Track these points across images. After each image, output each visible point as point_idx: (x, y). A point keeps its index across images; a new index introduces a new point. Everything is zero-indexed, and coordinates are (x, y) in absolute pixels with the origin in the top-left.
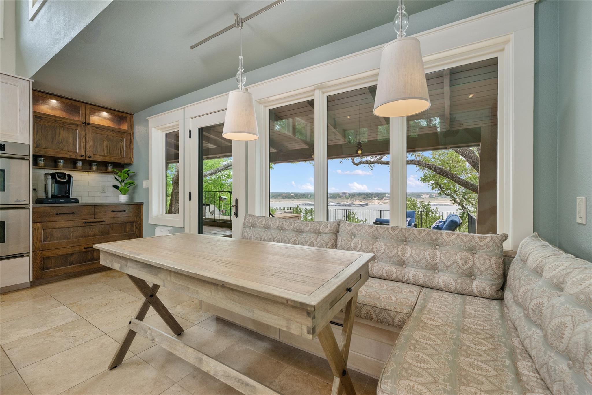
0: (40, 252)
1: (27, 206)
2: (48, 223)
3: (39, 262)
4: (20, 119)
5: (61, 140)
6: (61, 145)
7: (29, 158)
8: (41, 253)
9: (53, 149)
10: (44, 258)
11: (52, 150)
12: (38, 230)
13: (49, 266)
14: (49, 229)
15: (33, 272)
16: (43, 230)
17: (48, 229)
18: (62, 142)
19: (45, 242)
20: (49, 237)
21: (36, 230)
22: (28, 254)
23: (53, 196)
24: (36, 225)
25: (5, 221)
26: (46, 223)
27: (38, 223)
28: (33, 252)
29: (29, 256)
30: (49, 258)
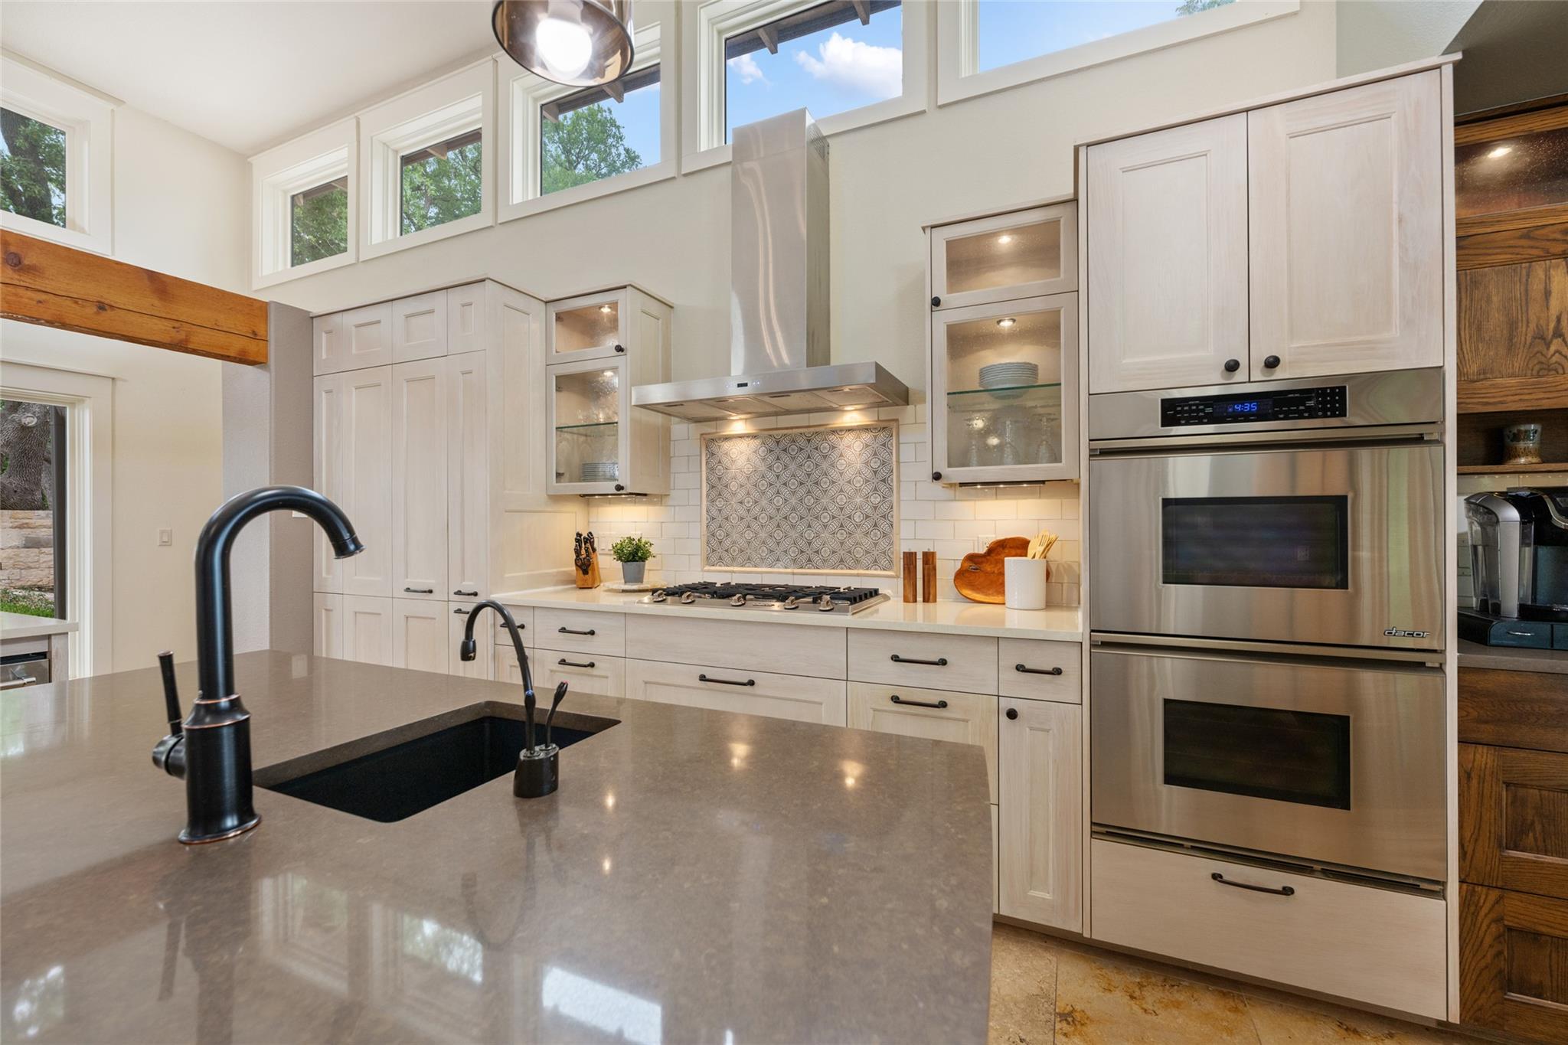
0: (1494, 895)
1: (1431, 660)
2: (1532, 755)
3: (1486, 943)
4: (1401, 260)
5: (1552, 325)
6: (1553, 348)
7: (1443, 433)
8: (1497, 902)
9: (1512, 375)
10: (1510, 929)
11: (1513, 381)
12: (1482, 780)
13: (1535, 978)
14: (1540, 788)
15: (1462, 984)
16: (1508, 785)
17: (1532, 787)
18: (1558, 333)
19: (1516, 848)
20: (1538, 827)
21: (1474, 782)
22: (1437, 888)
23: (1527, 612)
24: (1471, 756)
25: (1348, 718)
26: (1522, 754)
27: (1480, 747)
28: (1462, 881)
29: (1441, 895)
30: (1534, 937)
